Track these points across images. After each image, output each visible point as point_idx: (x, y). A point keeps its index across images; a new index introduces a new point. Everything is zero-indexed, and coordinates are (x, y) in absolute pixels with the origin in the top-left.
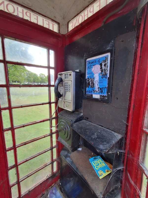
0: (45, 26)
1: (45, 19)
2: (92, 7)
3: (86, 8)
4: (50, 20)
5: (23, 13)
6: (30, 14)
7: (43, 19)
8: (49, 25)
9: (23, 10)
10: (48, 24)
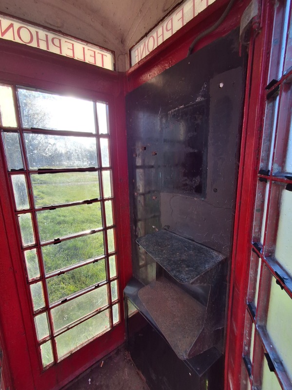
0: (87, 61)
1: (86, 48)
2: (171, 21)
3: (159, 22)
4: (97, 48)
5: (47, 41)
6: (60, 40)
7: (84, 48)
8: (95, 57)
9: (47, 36)
10: (93, 56)
